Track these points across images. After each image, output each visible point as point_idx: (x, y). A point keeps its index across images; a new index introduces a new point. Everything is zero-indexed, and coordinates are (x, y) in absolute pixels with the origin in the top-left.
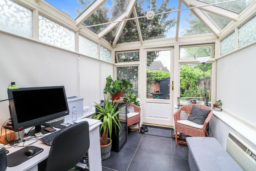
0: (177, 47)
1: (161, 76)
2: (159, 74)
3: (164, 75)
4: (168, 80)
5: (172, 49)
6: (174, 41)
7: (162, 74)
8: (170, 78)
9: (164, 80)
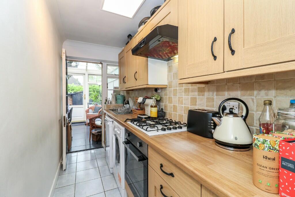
0: (87, 75)
1: (73, 90)
2: (71, 88)
3: (76, 89)
4: (82, 93)
5: (84, 75)
6: (85, 71)
7: (75, 88)
8: (82, 92)
9: (76, 94)
